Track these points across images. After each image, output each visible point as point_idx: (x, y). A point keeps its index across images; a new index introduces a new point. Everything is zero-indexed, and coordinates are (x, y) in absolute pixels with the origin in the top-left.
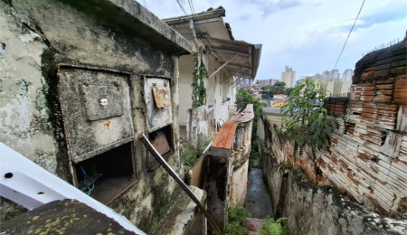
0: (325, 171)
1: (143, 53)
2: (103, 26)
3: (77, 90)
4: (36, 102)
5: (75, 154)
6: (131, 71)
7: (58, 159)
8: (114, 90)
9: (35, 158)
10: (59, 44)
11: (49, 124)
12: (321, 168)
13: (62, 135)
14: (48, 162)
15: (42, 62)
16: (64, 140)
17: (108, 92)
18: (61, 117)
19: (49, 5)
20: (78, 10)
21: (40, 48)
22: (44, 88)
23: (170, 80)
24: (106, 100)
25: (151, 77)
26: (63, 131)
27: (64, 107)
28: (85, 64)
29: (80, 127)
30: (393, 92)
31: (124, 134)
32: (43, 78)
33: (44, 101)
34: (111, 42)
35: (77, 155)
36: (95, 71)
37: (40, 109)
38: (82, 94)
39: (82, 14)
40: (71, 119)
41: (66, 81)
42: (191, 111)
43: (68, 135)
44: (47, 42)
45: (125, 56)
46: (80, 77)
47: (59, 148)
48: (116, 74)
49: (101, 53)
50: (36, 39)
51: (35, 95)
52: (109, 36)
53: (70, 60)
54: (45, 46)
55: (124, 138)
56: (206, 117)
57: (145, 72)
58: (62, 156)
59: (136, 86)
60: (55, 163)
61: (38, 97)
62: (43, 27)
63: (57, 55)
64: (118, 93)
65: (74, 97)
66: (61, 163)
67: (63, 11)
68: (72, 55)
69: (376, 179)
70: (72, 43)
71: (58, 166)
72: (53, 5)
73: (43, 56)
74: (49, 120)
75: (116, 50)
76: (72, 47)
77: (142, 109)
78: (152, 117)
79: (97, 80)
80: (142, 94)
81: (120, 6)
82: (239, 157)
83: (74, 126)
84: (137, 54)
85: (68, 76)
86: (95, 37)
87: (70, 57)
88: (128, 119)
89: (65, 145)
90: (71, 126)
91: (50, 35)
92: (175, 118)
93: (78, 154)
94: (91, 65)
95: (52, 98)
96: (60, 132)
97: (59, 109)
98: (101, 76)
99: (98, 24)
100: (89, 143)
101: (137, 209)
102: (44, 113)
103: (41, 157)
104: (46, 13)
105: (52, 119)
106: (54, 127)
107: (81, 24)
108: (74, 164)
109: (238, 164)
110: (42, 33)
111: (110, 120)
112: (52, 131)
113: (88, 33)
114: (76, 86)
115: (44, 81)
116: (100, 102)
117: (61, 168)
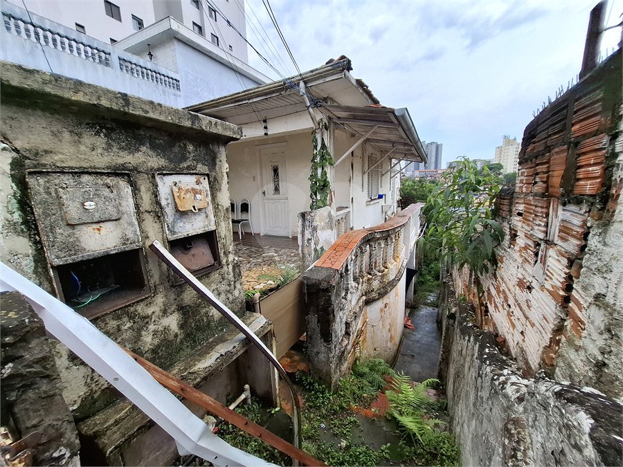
0: (491, 308)
1: (154, 147)
2: (88, 124)
3: (53, 194)
4: (7, 207)
5: (53, 257)
6: (135, 169)
7: (35, 261)
8: (106, 192)
9: (9, 258)
10: (30, 151)
11: (23, 227)
12: (489, 305)
13: (37, 237)
14: (24, 263)
15: (11, 170)
16: (40, 242)
17: (95, 194)
18: (35, 220)
19: (16, 115)
20: (52, 114)
21: (8, 157)
22: (15, 193)
23: (208, 175)
24: (93, 203)
25: (171, 174)
26: (38, 234)
27: (38, 211)
28: (63, 168)
29: (59, 231)
30: (548, 177)
31: (125, 240)
32: (13, 185)
33: (17, 205)
34: (101, 141)
35: (55, 258)
36: (78, 173)
37: (12, 213)
38: (59, 197)
39: (57, 116)
40: (47, 222)
41: (39, 185)
42: (303, 215)
43: (44, 238)
44: (16, 150)
45: (122, 154)
46: (57, 181)
47: (36, 250)
48: (108, 174)
49: (85, 154)
50: (4, 149)
51: (6, 201)
52: (98, 134)
53: (44, 165)
54: (14, 155)
55: (124, 244)
56: (331, 223)
57: (159, 169)
58: (40, 258)
59: (144, 187)
60: (33, 264)
61: (8, 202)
62: (10, 136)
63: (27, 161)
64: (112, 196)
65: (50, 200)
66: (39, 264)
67: (32, 119)
68: (47, 160)
69: (527, 318)
70: (46, 148)
71: (36, 268)
72: (20, 114)
73: (11, 164)
74: (22, 224)
75: (109, 147)
76: (46, 152)
77: (156, 213)
78: (174, 222)
79: (80, 183)
80: (156, 194)
81: (96, 103)
82: (376, 284)
83: (51, 229)
84: (144, 149)
85: (41, 181)
86: (76, 138)
87: (43, 162)
88: (131, 224)
89: (42, 248)
90: (48, 229)
91: (18, 144)
92: (223, 224)
93: (58, 257)
94: (72, 168)
95: (24, 203)
96: (34, 234)
97: (33, 213)
98: (85, 178)
99: (81, 124)
100: (72, 247)
101: (152, 327)
102: (17, 217)
103: (16, 257)
104: (13, 123)
105: (25, 222)
106: (29, 230)
107: (56, 127)
108: (53, 267)
109: (374, 295)
110: (11, 143)
111: (101, 224)
112: (27, 234)
113: (66, 135)
114: (52, 191)
115: (15, 188)
116: (83, 205)
117: (40, 270)
